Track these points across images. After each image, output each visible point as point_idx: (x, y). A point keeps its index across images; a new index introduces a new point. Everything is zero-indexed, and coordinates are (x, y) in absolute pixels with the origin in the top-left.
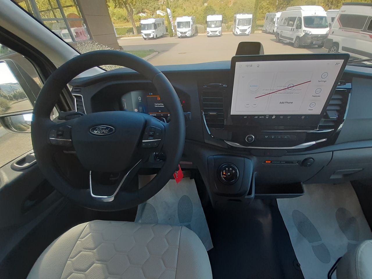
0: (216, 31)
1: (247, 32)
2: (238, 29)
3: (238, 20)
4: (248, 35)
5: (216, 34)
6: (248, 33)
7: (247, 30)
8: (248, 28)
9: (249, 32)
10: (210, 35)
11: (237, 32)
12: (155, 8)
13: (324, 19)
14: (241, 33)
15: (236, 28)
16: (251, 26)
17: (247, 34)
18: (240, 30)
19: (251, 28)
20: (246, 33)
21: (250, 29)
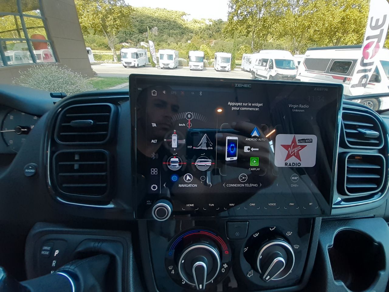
5: (198, 68)
9: (229, 69)
10: (193, 68)
11: (217, 68)
12: (139, 40)
13: (292, 62)
14: (222, 69)
15: (217, 65)
18: (220, 67)
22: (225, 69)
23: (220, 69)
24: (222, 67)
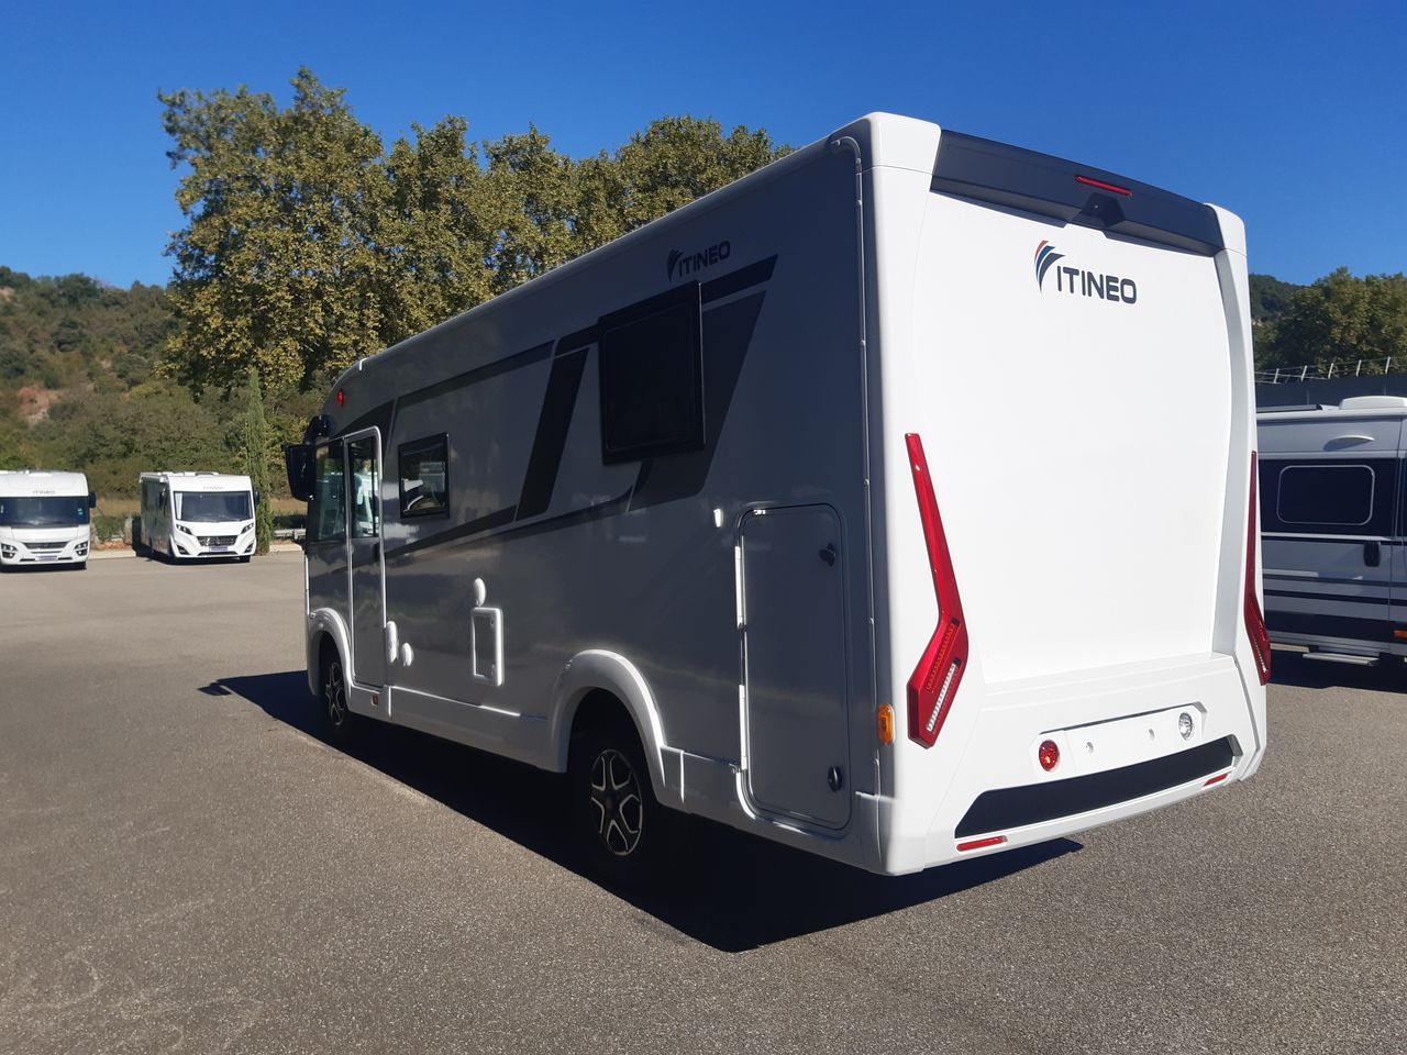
0: (62, 544)
1: (239, 548)
2: (188, 532)
3: (179, 497)
4: (245, 559)
5: (59, 555)
6: (246, 551)
7: (235, 537)
9: (250, 546)
10: (22, 560)
11: (180, 548)
14: (206, 549)
17: (241, 553)
18: (199, 538)
19: (253, 529)
20: (235, 553)
21: (251, 537)
22: (230, 548)
23: (195, 550)
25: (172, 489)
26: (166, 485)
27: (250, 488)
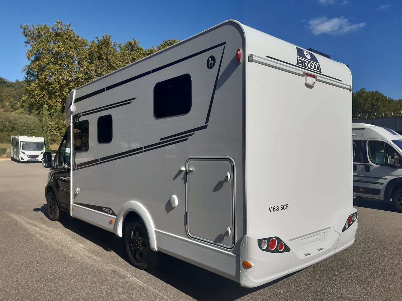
2: (24, 153)
3: (22, 143)
4: (41, 162)
7: (38, 155)
8: (41, 154)
9: (42, 158)
11: (22, 158)
14: (30, 159)
15: (21, 153)
16: (44, 151)
17: (40, 160)
18: (27, 155)
19: (44, 153)
21: (43, 155)
22: (37, 159)
23: (26, 159)
24: (30, 156)
25: (20, 140)
26: (18, 139)
27: (44, 141)
